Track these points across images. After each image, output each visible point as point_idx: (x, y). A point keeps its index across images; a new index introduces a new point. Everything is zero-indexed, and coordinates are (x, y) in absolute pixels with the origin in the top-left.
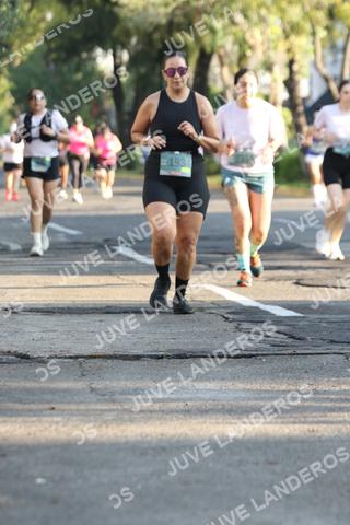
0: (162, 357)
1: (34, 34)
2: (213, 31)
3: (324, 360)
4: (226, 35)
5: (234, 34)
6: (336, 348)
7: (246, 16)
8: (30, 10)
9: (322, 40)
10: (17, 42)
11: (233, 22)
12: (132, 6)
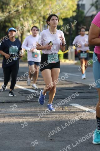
0: (3, 103)
2: (15, 22)
4: (18, 23)
5: (21, 23)
9: (42, 24)
11: (20, 20)
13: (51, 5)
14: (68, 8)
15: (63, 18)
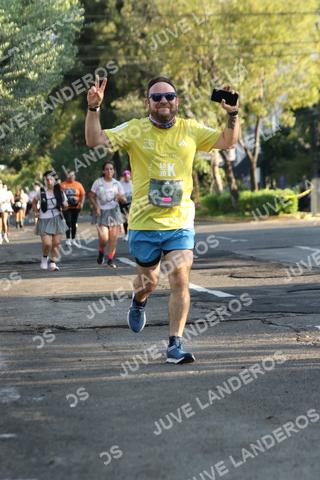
1: (64, 128)
3: (248, 323)
6: (256, 316)
7: (194, 113)
8: (62, 114)
9: (242, 125)
10: (54, 135)
12: (124, 109)
13: (263, 77)
14: (306, 84)
15: (294, 108)
